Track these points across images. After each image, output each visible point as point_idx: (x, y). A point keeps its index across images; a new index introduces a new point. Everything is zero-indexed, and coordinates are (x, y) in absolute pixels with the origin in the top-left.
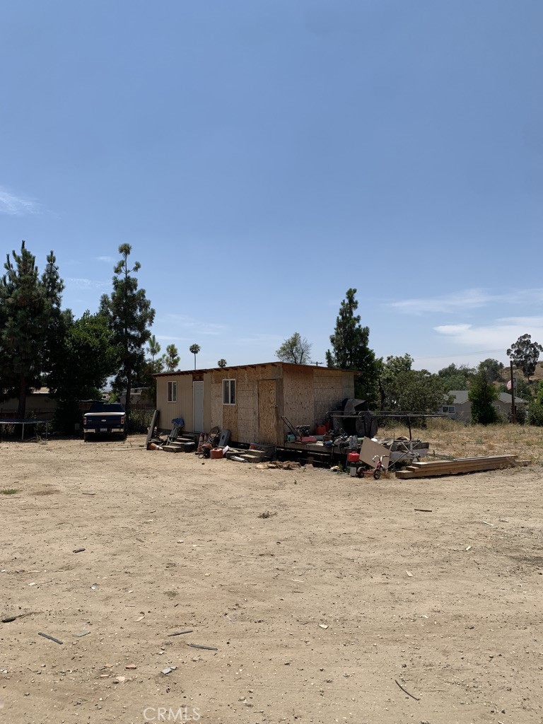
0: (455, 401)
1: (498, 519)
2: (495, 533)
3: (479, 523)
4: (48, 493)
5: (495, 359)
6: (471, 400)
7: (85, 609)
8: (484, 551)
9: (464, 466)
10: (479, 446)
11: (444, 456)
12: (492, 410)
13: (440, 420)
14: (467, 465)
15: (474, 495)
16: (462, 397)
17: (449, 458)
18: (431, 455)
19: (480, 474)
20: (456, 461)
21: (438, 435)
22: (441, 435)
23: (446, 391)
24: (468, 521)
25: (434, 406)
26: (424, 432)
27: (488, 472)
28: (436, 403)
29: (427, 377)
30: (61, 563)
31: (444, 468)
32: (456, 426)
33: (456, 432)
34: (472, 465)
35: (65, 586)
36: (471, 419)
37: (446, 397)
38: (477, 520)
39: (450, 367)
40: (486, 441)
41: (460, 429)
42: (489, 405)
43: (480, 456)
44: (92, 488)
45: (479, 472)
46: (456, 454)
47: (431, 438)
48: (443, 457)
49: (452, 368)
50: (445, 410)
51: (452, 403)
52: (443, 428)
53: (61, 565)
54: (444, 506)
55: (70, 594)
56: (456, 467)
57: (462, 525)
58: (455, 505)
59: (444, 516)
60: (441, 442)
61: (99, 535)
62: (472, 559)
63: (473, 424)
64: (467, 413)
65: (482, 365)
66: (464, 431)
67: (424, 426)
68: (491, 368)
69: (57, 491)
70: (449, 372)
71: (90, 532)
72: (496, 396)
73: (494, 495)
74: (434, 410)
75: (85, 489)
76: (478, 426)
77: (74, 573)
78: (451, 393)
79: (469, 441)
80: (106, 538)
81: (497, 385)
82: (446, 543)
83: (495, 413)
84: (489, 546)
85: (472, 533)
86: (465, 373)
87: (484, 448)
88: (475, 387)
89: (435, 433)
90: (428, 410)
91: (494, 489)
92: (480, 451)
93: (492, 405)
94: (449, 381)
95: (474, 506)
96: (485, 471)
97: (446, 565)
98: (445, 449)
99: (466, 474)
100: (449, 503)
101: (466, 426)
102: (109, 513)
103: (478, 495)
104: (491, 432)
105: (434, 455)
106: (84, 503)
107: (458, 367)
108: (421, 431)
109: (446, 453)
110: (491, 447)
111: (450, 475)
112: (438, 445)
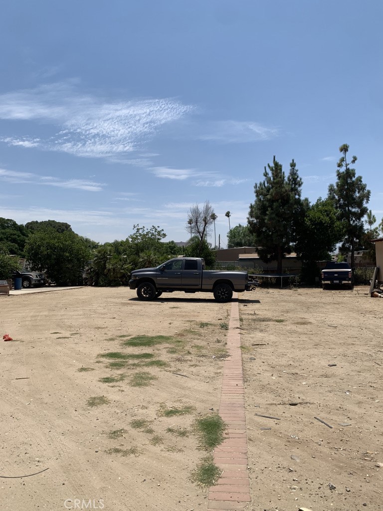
4: (304, 323)
7: (345, 407)
30: (320, 372)
35: (327, 389)
44: (334, 322)
53: (321, 373)
55: (331, 395)
61: (345, 356)
69: (310, 323)
71: (339, 354)
75: (329, 323)
77: (331, 380)
80: (350, 359)
102: (350, 341)
106: (330, 332)
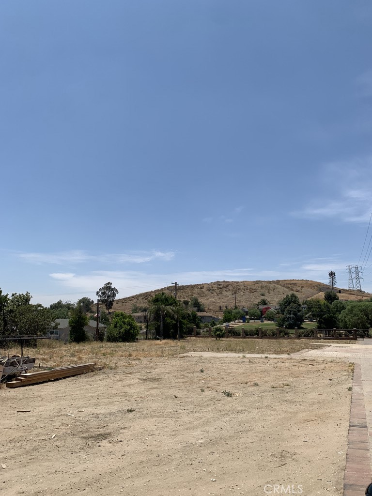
0: (59, 327)
1: (77, 410)
2: (74, 421)
3: (64, 415)
5: (89, 298)
6: (70, 326)
8: (64, 437)
9: (59, 373)
10: (72, 358)
11: (47, 367)
12: (84, 332)
13: (47, 341)
14: (61, 373)
15: (64, 395)
16: (64, 324)
17: (50, 368)
18: (36, 367)
19: (70, 378)
20: (54, 370)
21: (44, 352)
22: (46, 352)
23: (53, 319)
24: (56, 415)
25: (44, 330)
26: (34, 350)
27: (76, 377)
28: (45, 329)
29: (40, 310)
31: (45, 376)
32: (58, 344)
33: (58, 349)
34: (65, 372)
36: (69, 339)
37: (53, 324)
38: (63, 413)
39: (58, 303)
40: (77, 354)
41: (60, 347)
42: (82, 329)
43: (72, 365)
45: (69, 377)
46: (56, 365)
47: (39, 354)
48: (45, 368)
49: (60, 303)
50: (52, 333)
51: (57, 328)
52: (49, 346)
54: (40, 406)
56: (54, 375)
57: (51, 419)
58: (49, 404)
59: (39, 414)
60: (46, 357)
62: (55, 444)
63: (70, 342)
64: (67, 335)
65: (80, 301)
66: (64, 348)
67: (35, 346)
68: (86, 303)
70: (58, 306)
72: (87, 323)
73: (78, 392)
74: (44, 333)
76: (73, 343)
78: (57, 321)
79: (65, 355)
81: (89, 315)
82: (37, 435)
83: (85, 335)
84: (69, 432)
85: (57, 424)
86: (69, 307)
87: (75, 359)
88: (74, 316)
89: (42, 350)
90: (39, 334)
91: (78, 389)
92: (72, 362)
93: (84, 329)
94: (57, 312)
95: (62, 402)
96: (74, 376)
97: (35, 453)
98: (48, 361)
99: (60, 379)
100: (45, 403)
101: (65, 344)
103: (66, 394)
104: (82, 348)
105: (39, 367)
107: (64, 303)
108: (32, 349)
109: (49, 365)
110: (80, 359)
111: (49, 381)
112: (44, 359)
